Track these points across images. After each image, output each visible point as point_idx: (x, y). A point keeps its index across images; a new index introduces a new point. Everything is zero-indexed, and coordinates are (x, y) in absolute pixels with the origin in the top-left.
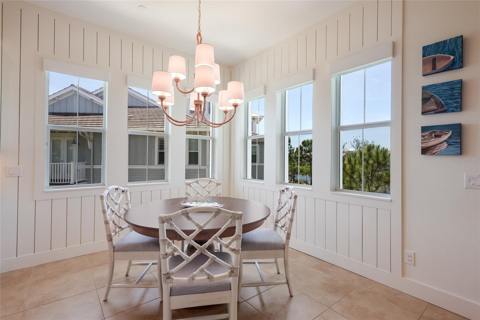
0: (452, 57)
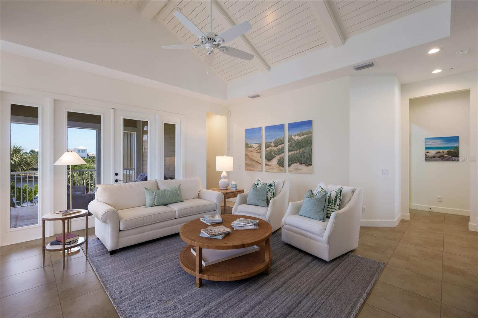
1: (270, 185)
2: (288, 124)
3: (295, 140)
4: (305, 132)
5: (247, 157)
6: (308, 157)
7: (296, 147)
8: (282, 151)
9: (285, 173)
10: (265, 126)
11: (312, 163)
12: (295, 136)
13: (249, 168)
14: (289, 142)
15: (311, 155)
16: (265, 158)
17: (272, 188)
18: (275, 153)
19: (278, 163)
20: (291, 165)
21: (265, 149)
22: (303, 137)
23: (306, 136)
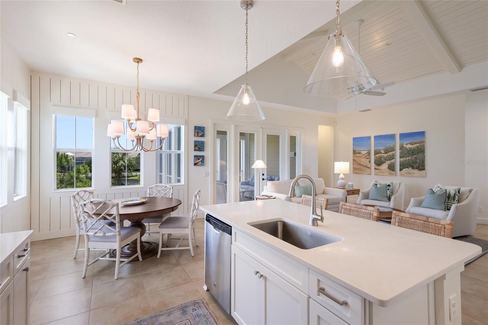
0: (202, 133)
1: (389, 185)
2: (400, 134)
3: (406, 148)
4: (417, 141)
5: (354, 162)
6: (421, 163)
7: (408, 154)
8: (393, 157)
9: (396, 177)
10: (374, 135)
11: (425, 168)
12: (406, 144)
13: (357, 171)
14: (400, 150)
15: (424, 161)
16: (375, 163)
17: (390, 187)
18: (386, 158)
19: (388, 168)
20: (403, 170)
21: (374, 155)
22: (415, 145)
23: (419, 144)
